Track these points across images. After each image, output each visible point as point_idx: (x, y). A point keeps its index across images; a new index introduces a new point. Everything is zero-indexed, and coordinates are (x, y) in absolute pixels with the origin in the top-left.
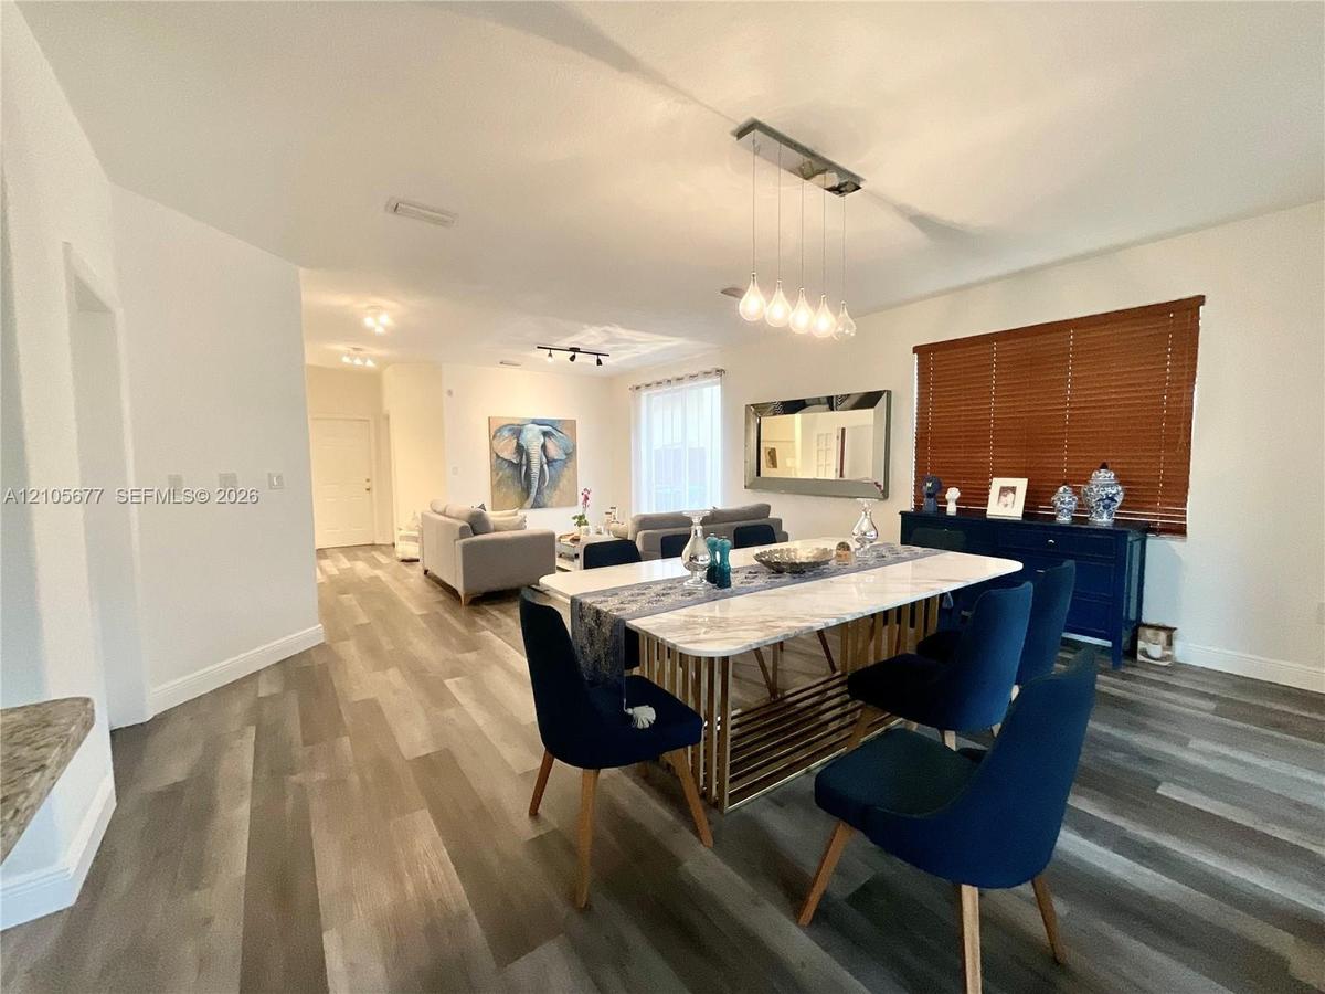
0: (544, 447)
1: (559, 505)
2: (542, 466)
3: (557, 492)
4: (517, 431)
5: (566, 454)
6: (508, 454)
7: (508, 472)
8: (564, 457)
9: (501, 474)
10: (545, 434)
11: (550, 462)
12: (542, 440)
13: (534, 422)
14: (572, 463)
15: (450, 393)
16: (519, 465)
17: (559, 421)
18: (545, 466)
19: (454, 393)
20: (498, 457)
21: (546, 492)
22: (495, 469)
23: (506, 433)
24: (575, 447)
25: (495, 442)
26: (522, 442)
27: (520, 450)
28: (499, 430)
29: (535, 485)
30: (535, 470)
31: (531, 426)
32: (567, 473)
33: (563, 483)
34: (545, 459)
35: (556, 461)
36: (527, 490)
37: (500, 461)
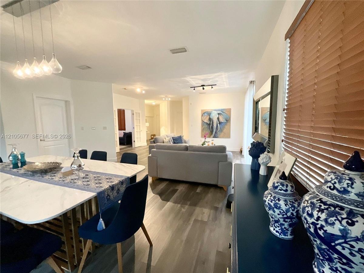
0: (218, 118)
1: (223, 137)
2: (217, 125)
3: (223, 133)
4: (209, 114)
5: (226, 120)
6: (206, 121)
7: (206, 126)
8: (226, 121)
9: (204, 126)
10: (219, 114)
11: (220, 123)
12: (218, 116)
13: (215, 110)
14: (229, 123)
15: (191, 104)
16: (210, 124)
17: (224, 109)
18: (218, 124)
19: (192, 104)
20: (203, 121)
21: (218, 133)
22: (203, 125)
23: (206, 114)
24: (230, 118)
25: (203, 117)
26: (211, 117)
27: (210, 119)
28: (204, 113)
29: (215, 130)
30: (215, 126)
31: (214, 112)
32: (226, 127)
33: (225, 130)
34: (218, 122)
35: (222, 123)
36: (212, 132)
37: (204, 123)
